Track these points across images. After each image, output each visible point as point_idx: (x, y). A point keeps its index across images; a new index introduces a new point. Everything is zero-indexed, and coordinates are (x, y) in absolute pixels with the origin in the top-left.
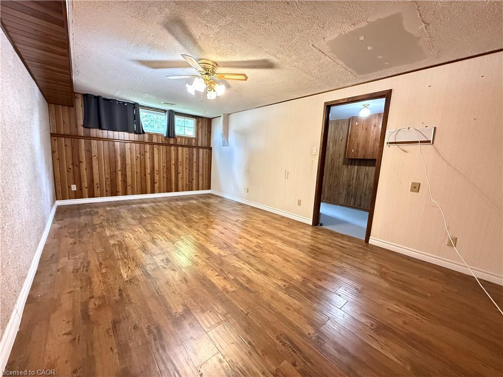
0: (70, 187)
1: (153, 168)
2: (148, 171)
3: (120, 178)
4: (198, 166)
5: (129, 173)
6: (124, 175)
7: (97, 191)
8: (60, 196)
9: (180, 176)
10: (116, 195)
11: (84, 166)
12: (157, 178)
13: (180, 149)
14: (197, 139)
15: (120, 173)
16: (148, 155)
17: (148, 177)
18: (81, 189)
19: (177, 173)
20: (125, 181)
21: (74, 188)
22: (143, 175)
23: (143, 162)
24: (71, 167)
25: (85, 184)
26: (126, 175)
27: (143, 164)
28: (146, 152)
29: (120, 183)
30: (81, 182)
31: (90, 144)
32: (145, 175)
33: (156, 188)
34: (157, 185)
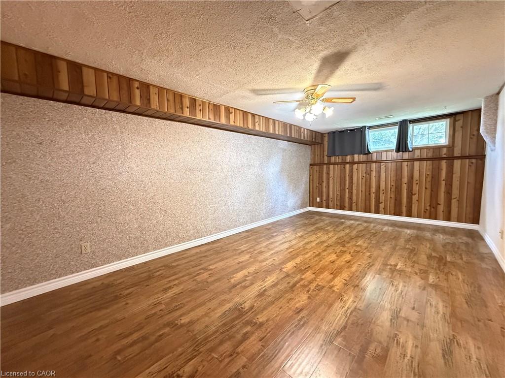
0: (316, 199)
1: (378, 187)
2: (373, 190)
3: (347, 195)
4: (449, 185)
5: (355, 192)
6: (351, 193)
7: (331, 204)
8: (311, 204)
9: (415, 198)
10: (343, 209)
11: (324, 184)
12: (382, 197)
13: (417, 164)
14: (451, 147)
15: (347, 190)
16: (374, 174)
17: (373, 196)
18: (322, 201)
19: (410, 194)
20: (351, 198)
21: (318, 200)
22: (367, 193)
23: (368, 180)
24: (318, 185)
25: (324, 198)
26: (352, 193)
27: (368, 183)
28: (372, 171)
29: (347, 199)
30: (322, 196)
31: (329, 168)
32: (370, 194)
33: (381, 209)
34: (382, 206)
